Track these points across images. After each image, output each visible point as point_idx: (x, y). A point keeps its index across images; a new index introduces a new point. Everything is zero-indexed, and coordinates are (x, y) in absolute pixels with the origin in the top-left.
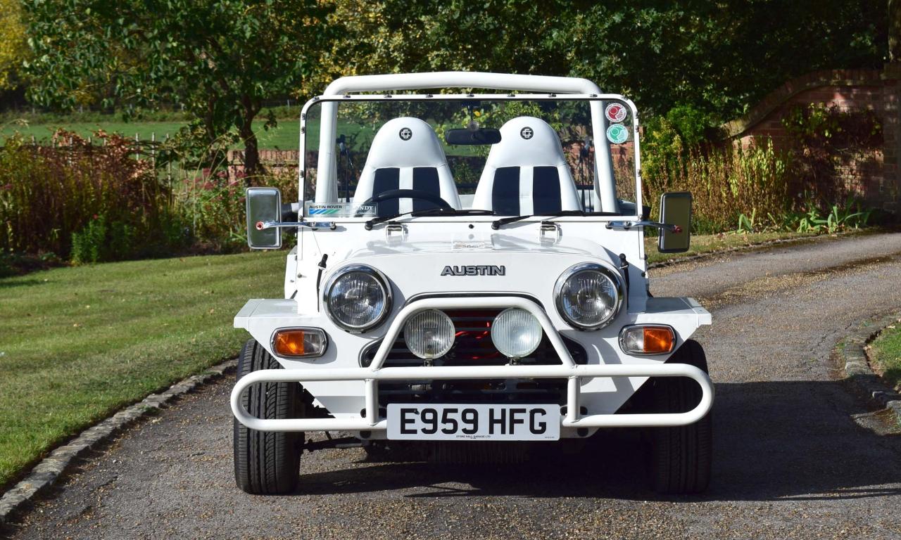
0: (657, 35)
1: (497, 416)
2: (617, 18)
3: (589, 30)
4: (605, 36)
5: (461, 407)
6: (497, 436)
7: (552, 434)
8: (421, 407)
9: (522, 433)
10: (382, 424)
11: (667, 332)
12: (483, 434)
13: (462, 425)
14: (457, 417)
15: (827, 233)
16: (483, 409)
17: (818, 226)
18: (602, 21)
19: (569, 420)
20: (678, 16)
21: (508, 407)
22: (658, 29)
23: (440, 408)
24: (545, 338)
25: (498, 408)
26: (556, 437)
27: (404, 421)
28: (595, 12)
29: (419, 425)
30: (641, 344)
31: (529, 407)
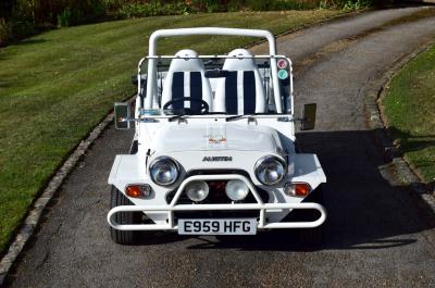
1: (228, 224)
5: (212, 221)
6: (228, 233)
7: (253, 232)
8: (193, 221)
9: (239, 232)
10: (176, 227)
11: (306, 186)
12: (221, 232)
13: (212, 228)
14: (210, 225)
16: (222, 221)
19: (261, 225)
21: (233, 221)
23: (202, 221)
24: (250, 192)
25: (228, 221)
26: (254, 233)
27: (186, 226)
29: (193, 228)
30: (294, 192)
31: (243, 220)
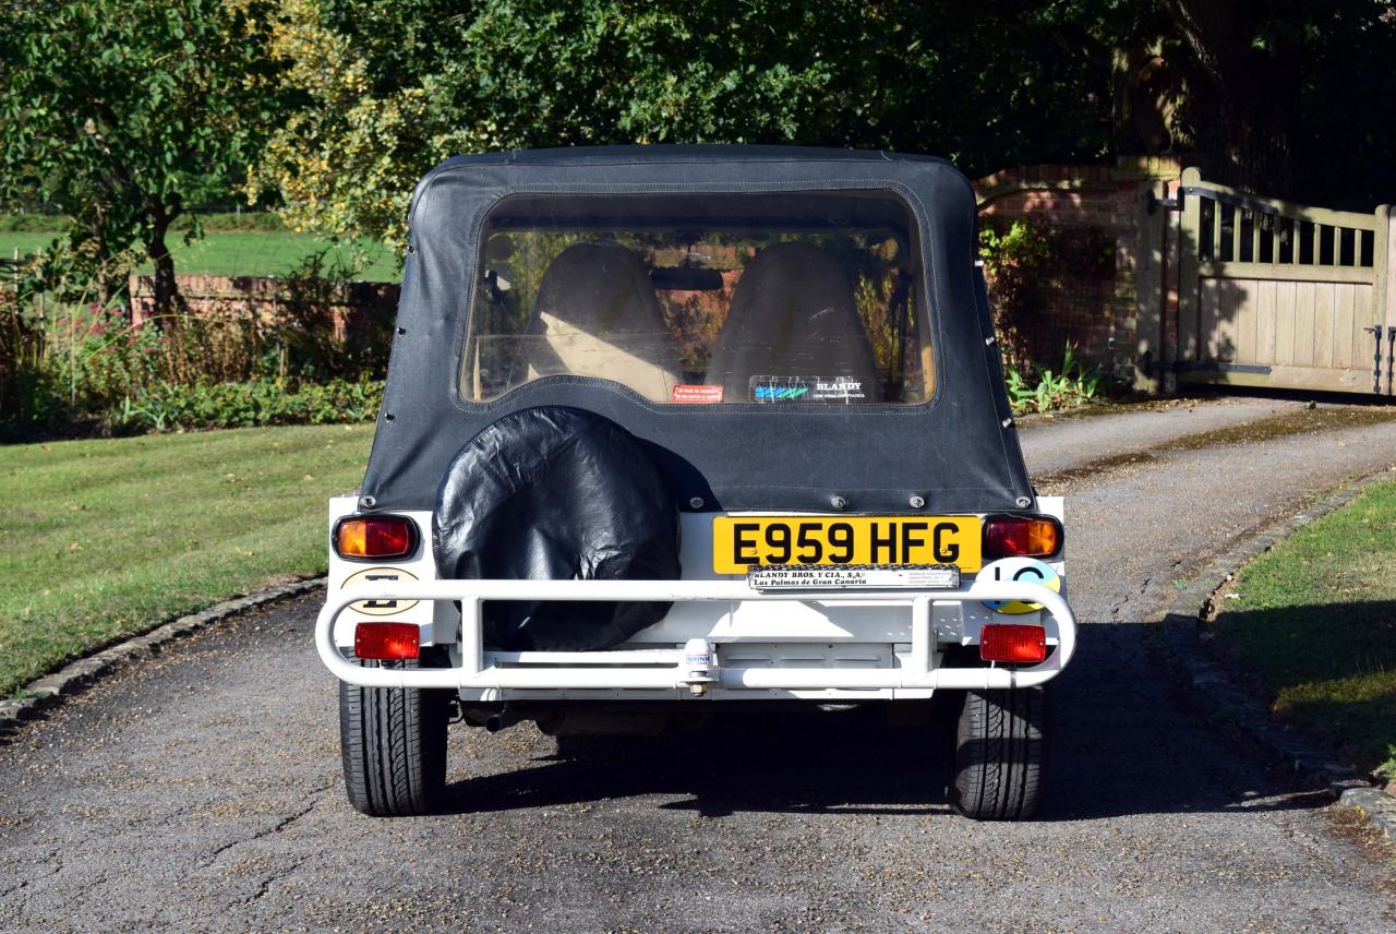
0: (790, 111)
2: (730, 82)
3: (686, 101)
4: (712, 111)
15: (1035, 411)
17: (1023, 401)
18: (706, 88)
20: (822, 80)
22: (791, 101)
28: (697, 71)
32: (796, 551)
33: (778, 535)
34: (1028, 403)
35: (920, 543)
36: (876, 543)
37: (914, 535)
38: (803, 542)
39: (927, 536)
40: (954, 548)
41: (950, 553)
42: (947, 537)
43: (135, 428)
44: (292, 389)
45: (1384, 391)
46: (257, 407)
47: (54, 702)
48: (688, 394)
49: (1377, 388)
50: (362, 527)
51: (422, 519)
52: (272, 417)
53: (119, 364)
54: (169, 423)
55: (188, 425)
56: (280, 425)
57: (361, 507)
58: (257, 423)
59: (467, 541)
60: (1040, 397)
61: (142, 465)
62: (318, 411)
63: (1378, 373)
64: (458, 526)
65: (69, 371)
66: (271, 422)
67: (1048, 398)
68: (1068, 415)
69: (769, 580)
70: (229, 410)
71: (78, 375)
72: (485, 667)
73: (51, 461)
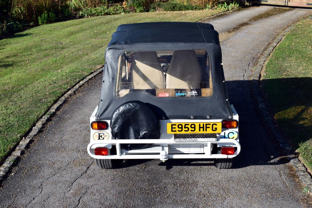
32: (184, 129)
33: (180, 126)
34: (228, 9)
35: (209, 127)
36: (200, 128)
37: (208, 126)
38: (185, 128)
39: (211, 126)
40: (216, 128)
41: (215, 129)
42: (214, 126)
43: (82, 17)
44: (108, 7)
45: (286, 5)
46: (102, 12)
47: (54, 114)
48: (162, 95)
49: (285, 5)
50: (96, 124)
51: (109, 122)
52: (104, 14)
53: (80, 3)
54: (87, 15)
55: (91, 15)
56: (105, 15)
57: (96, 120)
58: (102, 15)
59: (117, 130)
60: (230, 8)
61: (82, 28)
62: (112, 12)
63: (285, 2)
64: (115, 127)
65: (72, 5)
66: (104, 15)
67: (231, 8)
68: (234, 11)
69: (178, 140)
70: (97, 13)
71: (73, 6)
72: (121, 155)
73: (67, 27)
